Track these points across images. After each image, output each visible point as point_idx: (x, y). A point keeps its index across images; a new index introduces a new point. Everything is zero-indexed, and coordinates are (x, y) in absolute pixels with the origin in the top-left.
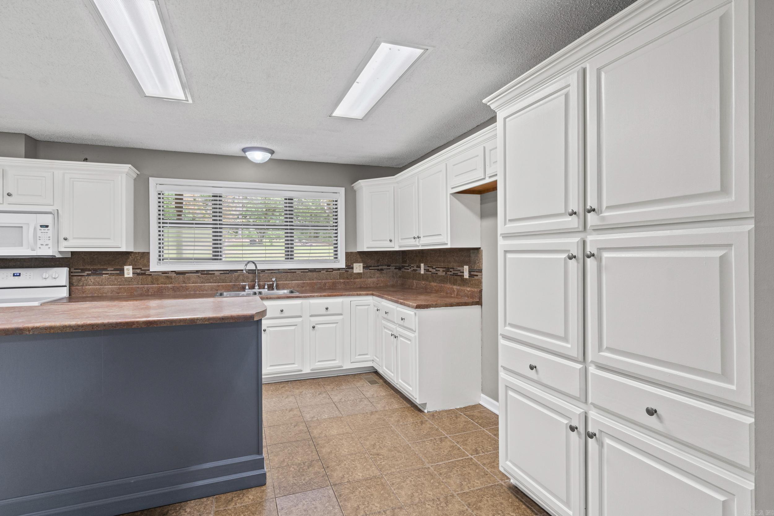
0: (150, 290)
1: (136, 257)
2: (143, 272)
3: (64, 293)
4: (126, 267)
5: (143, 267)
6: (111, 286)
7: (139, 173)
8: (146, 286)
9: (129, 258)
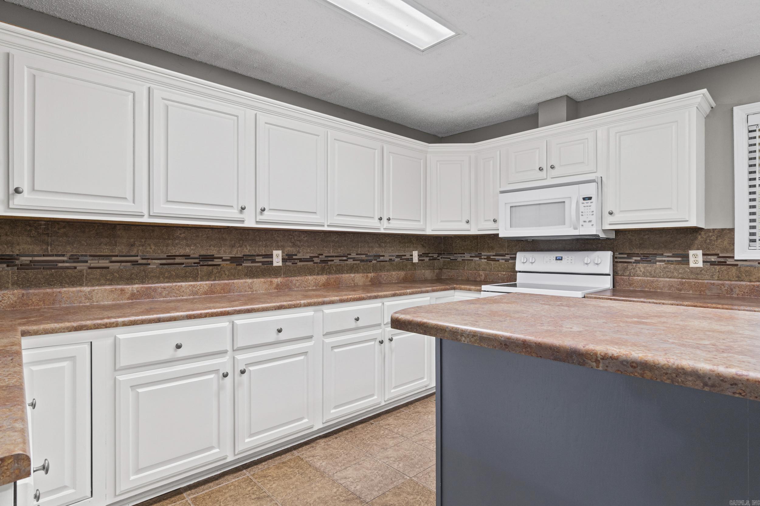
0: (734, 290)
1: (708, 236)
2: (722, 260)
3: (607, 283)
4: (691, 253)
5: (722, 252)
6: (668, 279)
7: (714, 104)
8: (727, 282)
9: (696, 238)
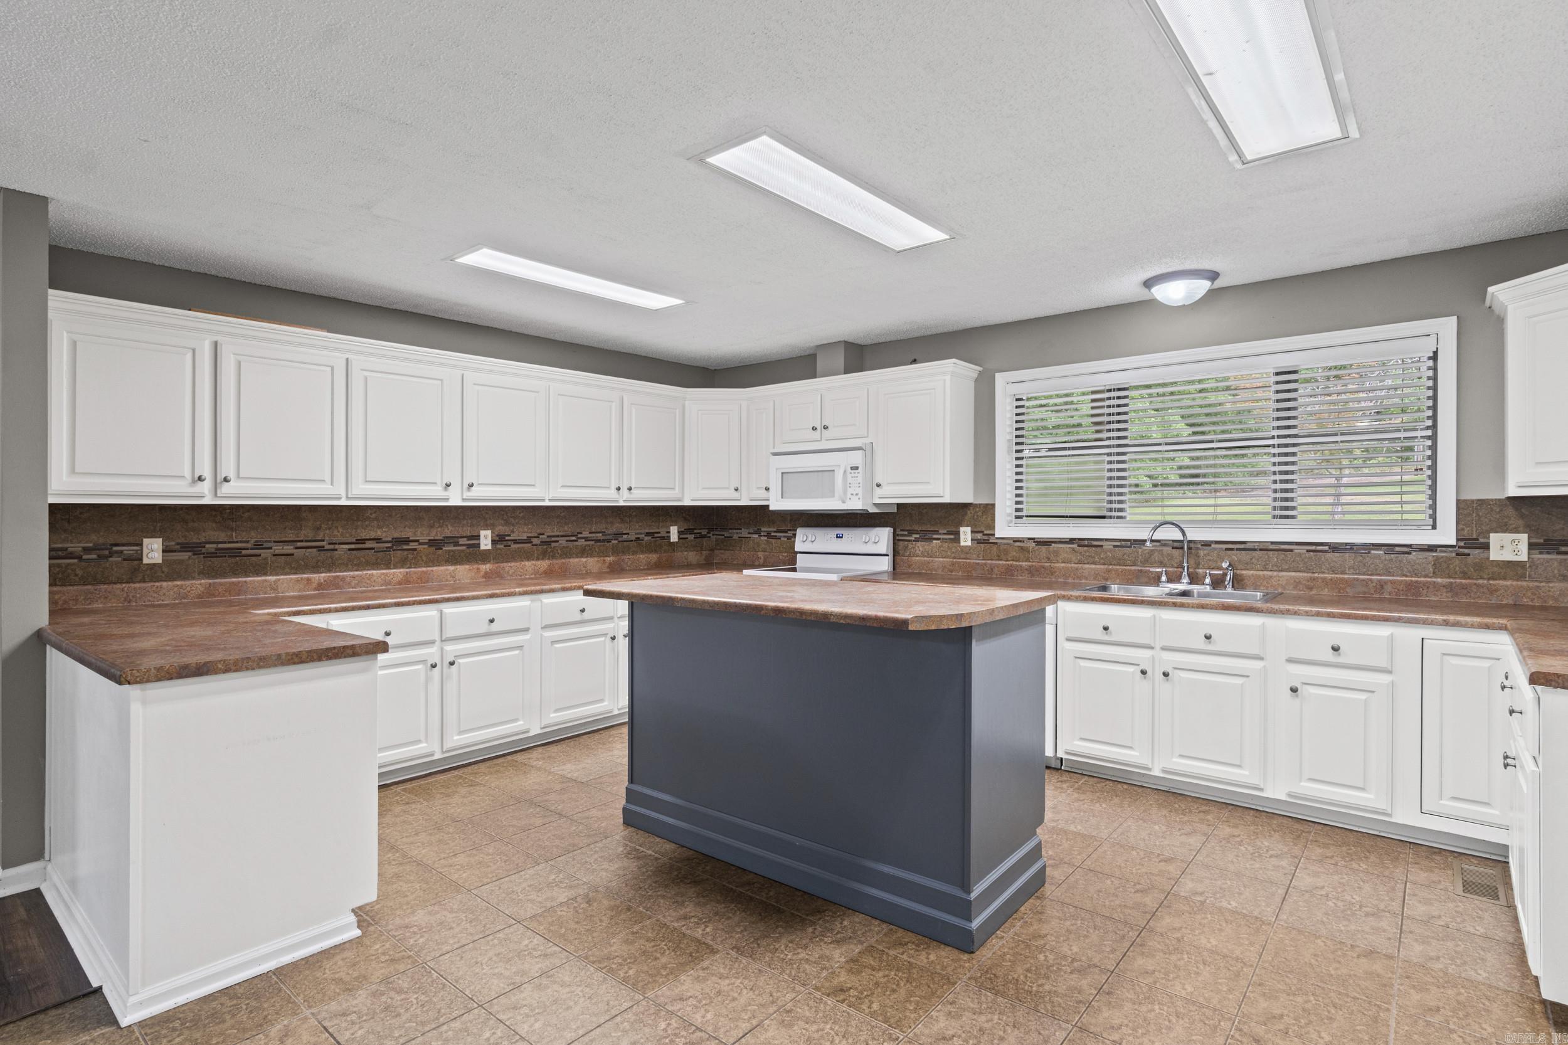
0: (993, 569)
1: (976, 512)
2: (986, 538)
3: (884, 565)
4: (962, 529)
5: (986, 530)
6: (941, 559)
7: (980, 369)
8: (989, 562)
9: (966, 514)
